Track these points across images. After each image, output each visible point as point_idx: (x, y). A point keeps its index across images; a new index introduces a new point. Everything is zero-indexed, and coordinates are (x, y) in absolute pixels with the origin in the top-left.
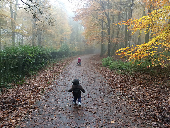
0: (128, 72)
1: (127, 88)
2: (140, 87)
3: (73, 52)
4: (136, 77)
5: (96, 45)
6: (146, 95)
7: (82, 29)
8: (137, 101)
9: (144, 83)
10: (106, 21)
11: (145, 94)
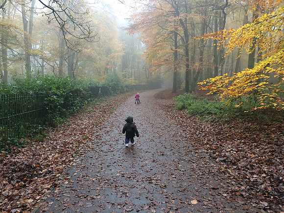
0: (220, 118)
1: (217, 145)
2: (240, 143)
3: (127, 86)
4: (233, 127)
5: (165, 74)
6: (251, 157)
7: (142, 48)
8: (235, 167)
9: (247, 136)
10: (182, 33)
11: (249, 155)
